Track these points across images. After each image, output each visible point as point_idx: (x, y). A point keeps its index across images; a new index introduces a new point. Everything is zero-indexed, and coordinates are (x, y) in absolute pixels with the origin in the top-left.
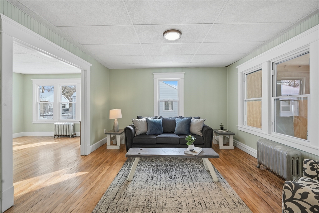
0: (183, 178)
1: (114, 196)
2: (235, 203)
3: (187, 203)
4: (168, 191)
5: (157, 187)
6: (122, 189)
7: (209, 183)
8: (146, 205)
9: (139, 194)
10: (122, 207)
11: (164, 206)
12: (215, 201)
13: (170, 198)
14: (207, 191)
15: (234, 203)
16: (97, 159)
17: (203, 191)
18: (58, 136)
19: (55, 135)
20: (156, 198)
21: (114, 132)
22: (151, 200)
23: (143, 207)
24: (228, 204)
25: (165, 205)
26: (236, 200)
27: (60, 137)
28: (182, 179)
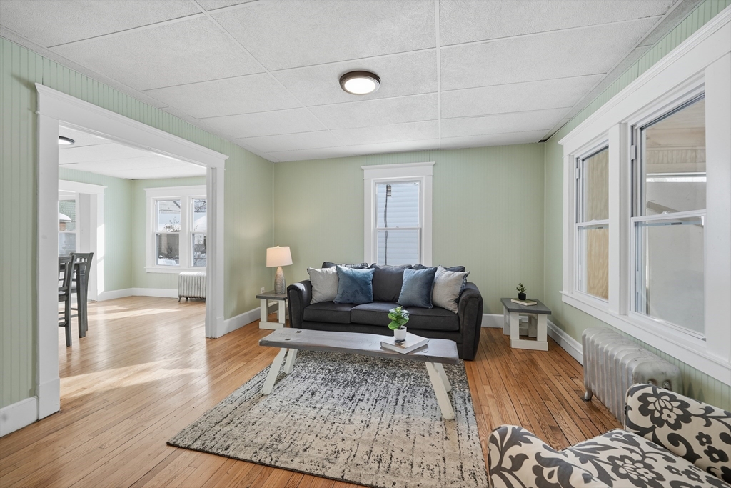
0: (376, 402)
1: (221, 419)
2: (462, 473)
3: (353, 453)
4: (328, 424)
5: (312, 412)
6: (241, 409)
7: (428, 421)
8: (268, 443)
9: (268, 422)
10: (223, 439)
11: (301, 452)
12: (417, 460)
13: (324, 439)
14: (412, 437)
15: (460, 472)
16: (230, 347)
17: (403, 435)
18: (187, 298)
19: (181, 297)
20: (296, 434)
21: (276, 294)
22: (282, 436)
23: (260, 446)
24: (442, 472)
25: (305, 450)
26: (468, 466)
27: (191, 300)
28: (374, 404)
